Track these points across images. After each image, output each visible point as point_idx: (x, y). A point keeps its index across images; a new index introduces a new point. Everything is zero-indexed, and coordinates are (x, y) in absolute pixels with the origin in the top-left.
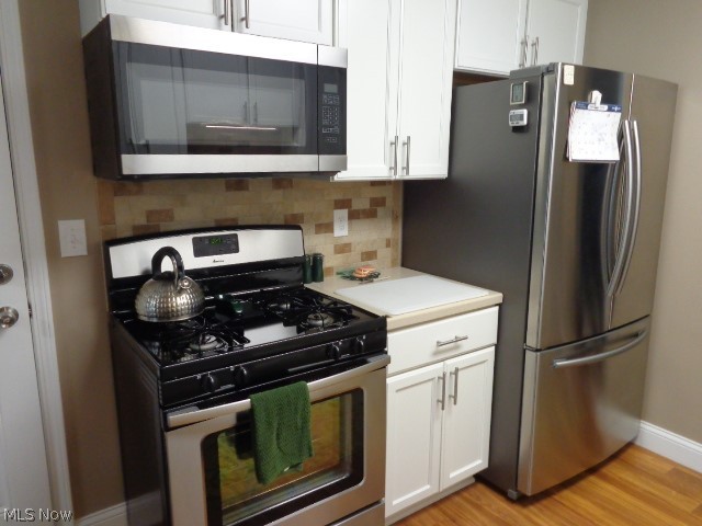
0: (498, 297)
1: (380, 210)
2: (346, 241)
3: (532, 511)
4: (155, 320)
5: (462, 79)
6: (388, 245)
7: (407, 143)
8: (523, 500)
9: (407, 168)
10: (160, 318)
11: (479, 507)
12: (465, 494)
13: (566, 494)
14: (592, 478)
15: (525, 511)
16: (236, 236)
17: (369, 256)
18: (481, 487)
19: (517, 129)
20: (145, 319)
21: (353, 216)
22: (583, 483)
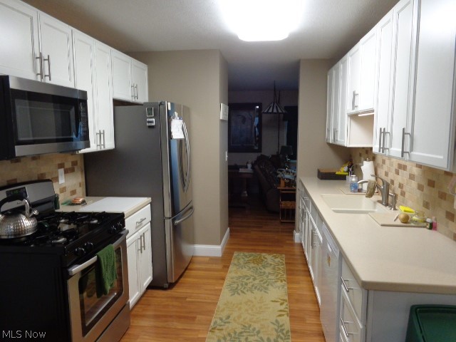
0: (149, 199)
1: (76, 168)
2: (64, 186)
3: (175, 289)
4: (12, 237)
5: (117, 103)
6: (80, 186)
7: (104, 134)
8: (171, 286)
9: (104, 145)
10: (15, 235)
11: (155, 297)
12: (146, 295)
13: (182, 279)
14: (187, 271)
15: (172, 290)
16: (25, 188)
17: (73, 192)
18: (149, 291)
19: (150, 127)
20: (6, 237)
21: (66, 172)
22: (185, 274)
